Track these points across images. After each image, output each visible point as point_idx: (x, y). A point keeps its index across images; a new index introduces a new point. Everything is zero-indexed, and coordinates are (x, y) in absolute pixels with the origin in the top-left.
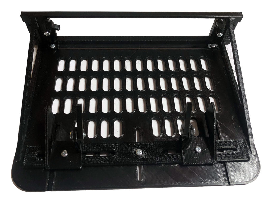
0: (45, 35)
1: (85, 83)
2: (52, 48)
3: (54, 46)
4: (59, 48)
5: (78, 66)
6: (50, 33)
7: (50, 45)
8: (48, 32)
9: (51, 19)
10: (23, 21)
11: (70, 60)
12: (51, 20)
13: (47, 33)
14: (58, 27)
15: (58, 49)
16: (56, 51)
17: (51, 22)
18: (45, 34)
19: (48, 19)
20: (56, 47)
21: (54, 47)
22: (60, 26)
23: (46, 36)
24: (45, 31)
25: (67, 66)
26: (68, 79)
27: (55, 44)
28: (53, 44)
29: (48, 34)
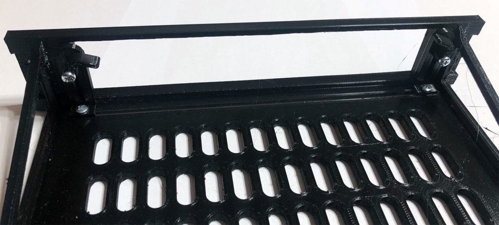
0: (64, 81)
1: (163, 189)
2: (81, 112)
3: (83, 110)
4: (97, 113)
5: (143, 149)
6: (75, 76)
7: (76, 107)
8: (70, 74)
9: (77, 43)
10: (12, 53)
11: (124, 138)
12: (77, 46)
13: (68, 77)
14: (95, 62)
15: (94, 116)
16: (89, 121)
17: (79, 50)
18: (63, 78)
19: (73, 44)
20: (91, 110)
21: (85, 111)
22: (99, 58)
23: (65, 83)
24: (65, 72)
25: (116, 151)
26: (120, 182)
27: (87, 104)
28: (81, 104)
29: (71, 76)
